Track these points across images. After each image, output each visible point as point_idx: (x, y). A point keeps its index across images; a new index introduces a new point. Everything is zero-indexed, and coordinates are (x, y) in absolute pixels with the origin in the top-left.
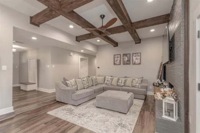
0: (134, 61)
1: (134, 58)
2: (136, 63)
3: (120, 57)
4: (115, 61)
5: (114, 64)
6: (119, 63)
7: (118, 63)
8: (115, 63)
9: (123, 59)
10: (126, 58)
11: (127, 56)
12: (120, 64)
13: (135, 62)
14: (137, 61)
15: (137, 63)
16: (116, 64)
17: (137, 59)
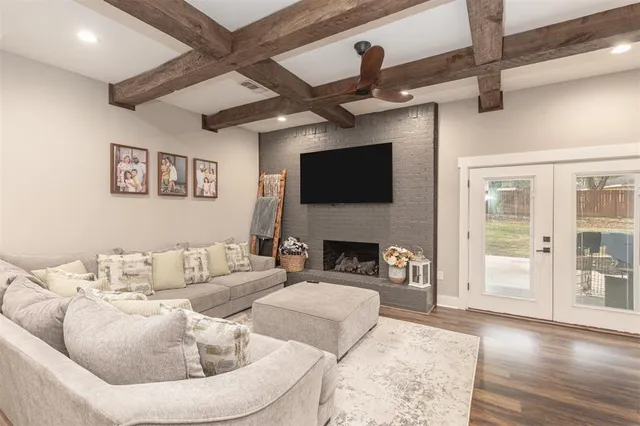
0: (199, 185)
1: (200, 176)
2: (205, 195)
3: (147, 163)
4: (121, 176)
5: (115, 189)
6: (141, 188)
7: (136, 187)
8: (121, 184)
9: (160, 173)
10: (173, 168)
11: (174, 164)
12: (146, 193)
13: (202, 190)
14: (209, 189)
15: (209, 195)
16: (126, 193)
17: (206, 180)
